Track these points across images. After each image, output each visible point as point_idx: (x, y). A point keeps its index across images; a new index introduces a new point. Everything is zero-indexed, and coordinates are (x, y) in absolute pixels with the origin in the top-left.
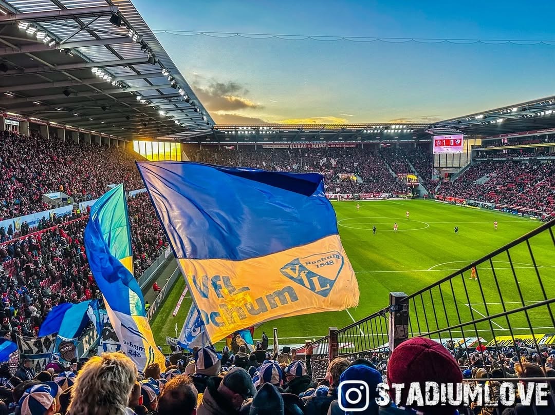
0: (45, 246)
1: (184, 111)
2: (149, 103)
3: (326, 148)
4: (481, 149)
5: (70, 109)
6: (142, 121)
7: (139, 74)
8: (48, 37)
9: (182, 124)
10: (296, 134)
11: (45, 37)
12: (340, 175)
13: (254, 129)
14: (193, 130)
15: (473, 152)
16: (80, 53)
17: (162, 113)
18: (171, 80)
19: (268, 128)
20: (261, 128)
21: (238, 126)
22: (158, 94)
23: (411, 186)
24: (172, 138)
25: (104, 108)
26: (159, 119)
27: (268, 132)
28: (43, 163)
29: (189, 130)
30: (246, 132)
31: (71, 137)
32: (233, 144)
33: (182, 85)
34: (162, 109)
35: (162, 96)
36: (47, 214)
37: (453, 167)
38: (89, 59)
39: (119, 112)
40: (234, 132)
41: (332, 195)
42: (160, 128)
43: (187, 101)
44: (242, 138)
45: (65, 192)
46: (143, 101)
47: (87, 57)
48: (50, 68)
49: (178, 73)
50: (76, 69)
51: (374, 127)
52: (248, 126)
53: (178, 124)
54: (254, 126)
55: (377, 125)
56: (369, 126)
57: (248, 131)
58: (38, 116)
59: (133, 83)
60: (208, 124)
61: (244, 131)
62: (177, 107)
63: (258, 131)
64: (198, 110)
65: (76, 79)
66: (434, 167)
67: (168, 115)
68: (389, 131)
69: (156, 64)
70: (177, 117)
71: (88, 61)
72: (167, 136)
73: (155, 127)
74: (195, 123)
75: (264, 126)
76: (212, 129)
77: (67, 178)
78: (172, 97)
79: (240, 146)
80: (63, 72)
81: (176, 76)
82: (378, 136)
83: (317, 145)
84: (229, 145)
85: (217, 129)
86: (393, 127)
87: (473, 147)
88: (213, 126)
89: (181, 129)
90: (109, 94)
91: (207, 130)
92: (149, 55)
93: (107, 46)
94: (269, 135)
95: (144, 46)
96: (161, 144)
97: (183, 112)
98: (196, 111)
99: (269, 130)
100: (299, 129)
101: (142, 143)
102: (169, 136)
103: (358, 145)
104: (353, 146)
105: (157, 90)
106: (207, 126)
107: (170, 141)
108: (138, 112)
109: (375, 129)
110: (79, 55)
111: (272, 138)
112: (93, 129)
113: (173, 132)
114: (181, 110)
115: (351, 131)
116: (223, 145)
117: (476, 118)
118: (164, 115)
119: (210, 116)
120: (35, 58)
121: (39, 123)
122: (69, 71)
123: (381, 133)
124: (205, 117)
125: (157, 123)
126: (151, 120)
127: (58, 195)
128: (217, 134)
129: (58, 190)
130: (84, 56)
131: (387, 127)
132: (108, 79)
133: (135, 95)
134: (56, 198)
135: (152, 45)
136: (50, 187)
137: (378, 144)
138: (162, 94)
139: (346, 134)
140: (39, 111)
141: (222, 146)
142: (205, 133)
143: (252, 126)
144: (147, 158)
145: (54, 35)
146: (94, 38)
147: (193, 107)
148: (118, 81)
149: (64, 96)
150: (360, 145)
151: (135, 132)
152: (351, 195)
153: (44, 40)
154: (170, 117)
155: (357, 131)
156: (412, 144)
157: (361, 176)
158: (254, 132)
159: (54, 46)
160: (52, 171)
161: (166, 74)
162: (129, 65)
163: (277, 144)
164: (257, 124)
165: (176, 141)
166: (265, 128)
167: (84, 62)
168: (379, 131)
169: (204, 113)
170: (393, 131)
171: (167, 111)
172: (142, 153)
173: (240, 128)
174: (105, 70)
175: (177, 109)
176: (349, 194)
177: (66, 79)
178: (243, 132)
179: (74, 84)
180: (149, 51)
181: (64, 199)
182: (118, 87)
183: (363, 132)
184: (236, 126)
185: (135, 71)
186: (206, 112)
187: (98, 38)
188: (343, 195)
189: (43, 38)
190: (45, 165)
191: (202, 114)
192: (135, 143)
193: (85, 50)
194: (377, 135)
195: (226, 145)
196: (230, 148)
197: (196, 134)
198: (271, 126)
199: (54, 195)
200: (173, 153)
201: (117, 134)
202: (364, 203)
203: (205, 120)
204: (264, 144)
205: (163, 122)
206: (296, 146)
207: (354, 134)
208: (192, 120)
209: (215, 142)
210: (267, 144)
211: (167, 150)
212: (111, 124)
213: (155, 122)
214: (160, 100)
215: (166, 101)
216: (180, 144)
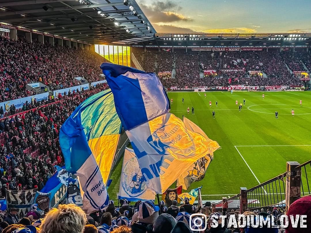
0: (28, 123)
1: (133, 22)
2: (107, 17)
3: (239, 51)
5: (48, 21)
6: (101, 30)
9: (131, 32)
10: (217, 40)
12: (250, 72)
13: (186, 37)
14: (139, 37)
17: (116, 24)
19: (196, 36)
20: (191, 36)
21: (174, 34)
22: (113, 9)
23: (304, 81)
24: (123, 43)
25: (73, 20)
26: (115, 28)
27: (196, 39)
28: (27, 61)
29: (137, 37)
30: (180, 39)
31: (48, 41)
32: (169, 48)
33: (132, 3)
34: (116, 21)
35: (117, 11)
36: (30, 99)
39: (84, 23)
40: (170, 39)
41: (243, 87)
42: (114, 35)
43: (136, 15)
44: (176, 43)
45: (43, 82)
46: (103, 15)
51: (276, 36)
52: (181, 34)
53: (129, 32)
54: (185, 34)
55: (279, 34)
56: (272, 35)
57: (181, 38)
58: (23, 25)
59: (96, 1)
60: (151, 32)
61: (178, 38)
62: (128, 19)
63: (188, 38)
64: (144, 22)
67: (121, 25)
68: (288, 39)
70: (128, 27)
72: (120, 41)
73: (111, 34)
74: (141, 31)
75: (193, 34)
76: (154, 36)
77: (45, 72)
78: (124, 12)
79: (175, 49)
82: (279, 43)
83: (233, 49)
84: (167, 49)
85: (157, 36)
86: (291, 36)
88: (154, 34)
89: (130, 36)
90: (77, 9)
91: (149, 37)
94: (197, 41)
96: (116, 47)
97: (132, 23)
98: (142, 22)
99: (197, 37)
100: (219, 37)
101: (101, 46)
102: (122, 41)
103: (264, 49)
104: (260, 50)
105: (113, 7)
106: (150, 34)
107: (122, 45)
108: (100, 23)
109: (277, 37)
111: (199, 43)
112: (65, 35)
113: (125, 38)
114: (131, 22)
115: (258, 39)
116: (162, 48)
118: (118, 25)
119: (152, 27)
121: (25, 30)
123: (282, 40)
124: (149, 27)
125: (113, 31)
126: (108, 29)
127: (38, 84)
128: (157, 41)
129: (38, 81)
131: (286, 36)
133: (96, 10)
134: (36, 87)
136: (33, 79)
137: (279, 49)
138: (117, 9)
139: (255, 40)
140: (25, 21)
141: (161, 49)
142: (149, 39)
143: (184, 34)
144: (105, 58)
147: (140, 20)
149: (43, 10)
150: (266, 49)
151: (96, 38)
152: (258, 87)
154: (122, 27)
155: (264, 39)
156: (305, 49)
157: (265, 73)
158: (185, 39)
160: (34, 67)
163: (203, 48)
164: (188, 33)
165: (127, 45)
166: (194, 36)
168: (280, 39)
169: (148, 24)
170: (290, 39)
171: (121, 22)
172: (101, 54)
173: (175, 36)
175: (128, 21)
176: (256, 87)
178: (177, 39)
179: (51, 2)
181: (42, 88)
182: (84, 4)
183: (268, 39)
184: (171, 34)
186: (150, 23)
188: (252, 87)
190: (28, 62)
191: (146, 25)
192: (96, 46)
194: (278, 41)
195: (164, 48)
196: (167, 50)
197: (141, 40)
198: (198, 34)
199: (35, 85)
200: (125, 54)
201: (82, 39)
202: (268, 93)
203: (149, 29)
204: (193, 48)
205: (117, 31)
206: (217, 49)
207: (261, 41)
208: (139, 29)
209: (156, 46)
210: (195, 48)
211: (120, 52)
212: (78, 32)
213: (111, 31)
214: (115, 14)
215: (120, 14)
216: (129, 47)
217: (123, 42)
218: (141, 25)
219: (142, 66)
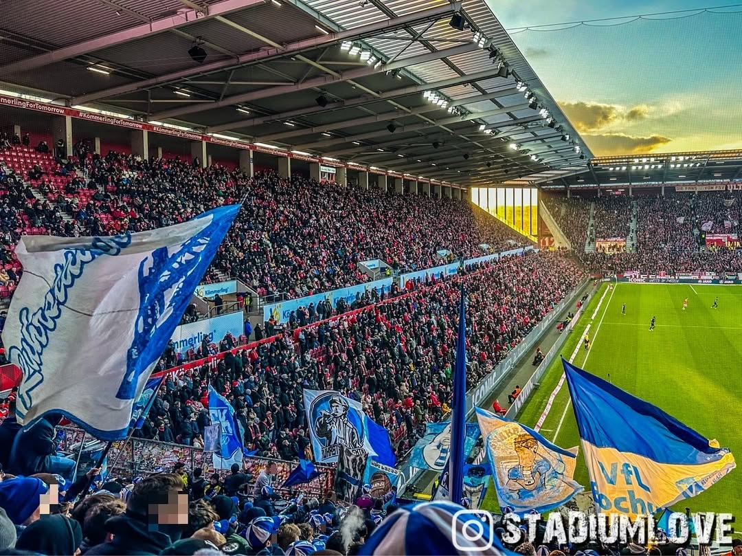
0: (359, 331)
1: (546, 140)
2: (496, 134)
5: (394, 149)
6: (484, 159)
7: (484, 93)
8: (373, 57)
9: (541, 160)
10: (740, 165)
11: (370, 58)
13: (661, 162)
14: (557, 168)
16: (410, 73)
17: (513, 147)
18: (530, 97)
19: (687, 158)
20: (674, 159)
21: (633, 158)
22: (508, 118)
24: (525, 182)
25: (436, 145)
26: (508, 155)
27: (686, 165)
28: (361, 221)
29: (551, 168)
30: (647, 167)
31: (393, 185)
32: (623, 187)
33: (545, 102)
34: (513, 140)
35: (516, 122)
36: (362, 289)
38: (421, 80)
39: (455, 149)
40: (624, 168)
43: (552, 125)
44: (638, 176)
45: (384, 259)
46: (488, 132)
47: (418, 78)
48: (375, 97)
49: (541, 86)
50: (405, 95)
52: (650, 157)
53: (536, 160)
54: (660, 157)
57: (650, 164)
58: (356, 160)
59: (476, 107)
60: (582, 157)
61: (643, 165)
62: (536, 135)
63: (668, 163)
64: (568, 136)
65: (404, 108)
67: (522, 148)
69: (509, 76)
70: (535, 152)
71: (419, 82)
72: (519, 179)
73: (502, 167)
74: (562, 157)
75: (678, 156)
77: (388, 241)
78: (529, 122)
79: (635, 190)
80: (389, 101)
81: (537, 91)
84: (616, 189)
85: (596, 164)
88: (589, 160)
89: (539, 168)
90: (443, 126)
91: (581, 167)
92: (500, 65)
93: (444, 59)
94: (688, 168)
95: (494, 53)
96: (510, 191)
97: (544, 142)
98: (564, 139)
99: (688, 161)
101: (483, 190)
102: (522, 179)
105: (509, 114)
106: (581, 161)
107: (522, 186)
108: (481, 148)
110: (409, 75)
111: (694, 174)
112: (420, 173)
113: (528, 173)
114: (542, 140)
116: (606, 188)
118: (516, 148)
119: (585, 145)
120: (358, 85)
121: (358, 168)
122: (395, 99)
124: (577, 148)
125: (506, 161)
126: (497, 157)
127: (376, 263)
128: (596, 174)
129: (376, 257)
130: (415, 76)
132: (443, 104)
133: (477, 124)
134: (373, 267)
135: (505, 51)
136: (370, 253)
138: (515, 119)
140: (358, 153)
141: (603, 190)
142: (576, 171)
143: (657, 157)
144: (490, 213)
145: (380, 53)
146: (428, 51)
147: (560, 134)
148: (456, 107)
149: (387, 132)
151: (474, 175)
153: (368, 62)
154: (524, 151)
158: (660, 166)
159: (380, 67)
160: (370, 231)
161: (523, 89)
162: (471, 82)
163: (703, 184)
164: (666, 152)
165: (531, 186)
166: (681, 158)
167: (415, 84)
169: (577, 142)
172: (483, 206)
173: (636, 161)
174: (439, 92)
175: (536, 138)
177: (392, 110)
178: (640, 167)
179: (401, 116)
180: (500, 60)
181: (383, 270)
182: (455, 115)
184: (627, 158)
185: (479, 89)
186: (580, 139)
187: (433, 50)
189: (368, 59)
190: (362, 224)
191: (573, 143)
192: (474, 190)
193: (417, 69)
195: (611, 188)
196: (617, 193)
197: (562, 174)
198: (692, 155)
199: (370, 264)
200: (526, 204)
201: (450, 180)
203: (577, 152)
204: (678, 185)
205: (514, 159)
206: (740, 185)
208: (557, 152)
209: (592, 185)
210: (684, 185)
212: (444, 166)
213: (502, 160)
214: (512, 127)
215: (520, 128)
216: (537, 189)
217: (524, 180)
218: (561, 145)
219: (560, 227)
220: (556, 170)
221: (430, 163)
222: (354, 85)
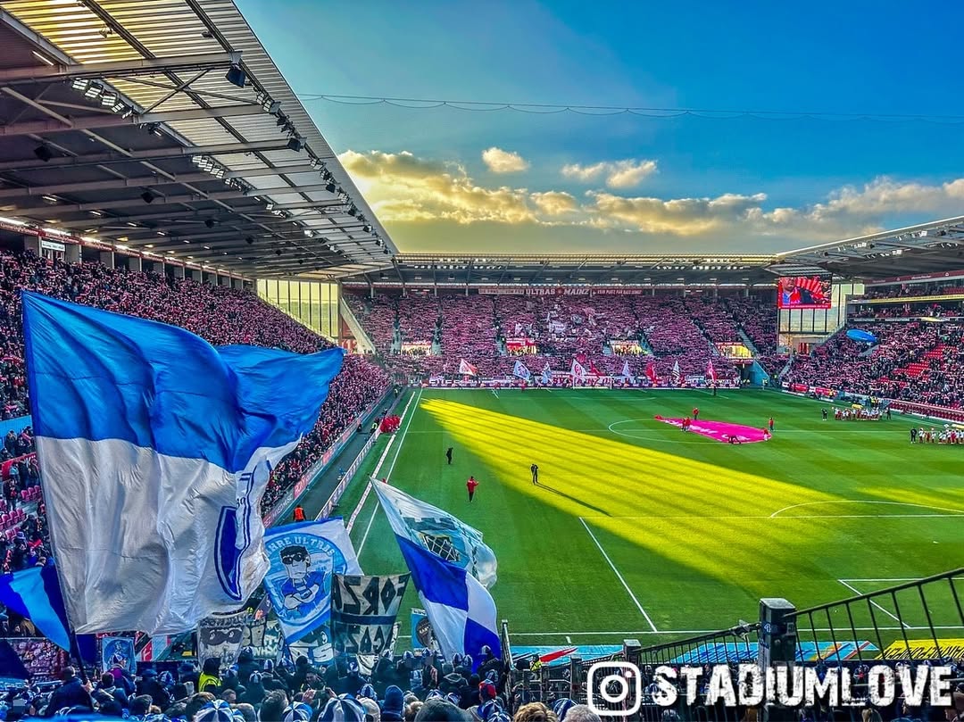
1: (346, 229)
2: (287, 217)
3: (588, 295)
4: (864, 302)
5: (153, 224)
6: (272, 245)
7: (271, 166)
8: (120, 104)
9: (341, 251)
10: (537, 271)
11: (116, 104)
12: (613, 343)
13: (465, 262)
14: (359, 262)
15: (848, 306)
16: (172, 129)
17: (308, 233)
18: (326, 178)
19: (489, 260)
20: (477, 260)
21: (437, 257)
22: (301, 200)
23: (739, 365)
24: (323, 276)
25: (209, 223)
26: (303, 242)
27: (488, 267)
29: (354, 262)
30: (451, 267)
31: (151, 270)
32: (427, 287)
33: (343, 186)
34: (308, 226)
35: (309, 204)
37: (813, 333)
38: (188, 141)
39: (236, 230)
40: (429, 267)
41: (598, 377)
42: (304, 259)
43: (352, 213)
44: (444, 276)
46: (277, 213)
47: (185, 138)
48: (122, 155)
49: (338, 166)
50: (165, 158)
51: (675, 260)
52: (454, 257)
53: (335, 251)
54: (464, 257)
55: (680, 257)
56: (665, 259)
57: (455, 265)
58: (96, 235)
59: (261, 182)
60: (386, 252)
61: (448, 265)
62: (334, 223)
63: (471, 264)
64: (370, 227)
65: (165, 174)
66: (780, 333)
67: (318, 237)
68: (701, 268)
69: (301, 150)
70: (333, 241)
71: (187, 144)
72: (316, 272)
73: (296, 256)
74: (365, 250)
75: (482, 257)
76: (394, 260)
78: (326, 206)
79: (441, 290)
80: (145, 163)
81: (334, 172)
82: (681, 277)
83: (574, 290)
84: (421, 289)
85: (400, 261)
86: (708, 261)
87: (849, 298)
88: (394, 256)
89: (339, 260)
90: (219, 200)
91: (385, 262)
92: (290, 135)
93: (219, 119)
94: (491, 272)
95: (282, 120)
96: (305, 285)
97: (344, 231)
98: (366, 229)
99: (490, 263)
100: (542, 262)
101: (272, 283)
102: (320, 272)
103: (645, 291)
104: (637, 292)
105: (302, 194)
106: (384, 256)
107: (321, 281)
108: (268, 231)
109: (676, 264)
110: (172, 133)
111: (496, 277)
112: (189, 258)
113: (326, 265)
114: (341, 228)
115: (633, 268)
116: (411, 287)
117: (856, 247)
118: (311, 236)
119: (389, 239)
120: (99, 138)
121: (99, 247)
122: (154, 160)
123: (687, 271)
124: (380, 241)
125: (300, 250)
128: (401, 271)
130: (180, 135)
132: (218, 174)
133: (263, 202)
135: (295, 119)
137: (680, 290)
138: (310, 201)
139: (625, 271)
140: (100, 226)
141: (409, 290)
142: (380, 267)
143: (461, 257)
144: (282, 310)
145: (131, 100)
146: (198, 106)
147: (362, 224)
148: (235, 179)
149: (142, 202)
150: (649, 290)
151: (261, 264)
153: (113, 109)
154: (321, 240)
155: (644, 268)
156: (741, 291)
157: (650, 346)
158: (464, 267)
159: (130, 118)
161: (319, 167)
162: (254, 150)
163: (504, 288)
164: (470, 253)
165: (331, 281)
166: (484, 260)
167: (181, 146)
168: (683, 268)
169: (380, 234)
170: (707, 268)
171: (317, 230)
172: (272, 300)
173: (441, 260)
174: (213, 159)
175: (334, 226)
177: (148, 174)
178: (445, 267)
179: (161, 183)
180: (289, 129)
182: (235, 189)
183: (654, 269)
184: (433, 257)
185: (265, 160)
186: (383, 231)
187: (205, 107)
188: (618, 378)
189: (112, 105)
191: (376, 235)
192: (262, 283)
193: (182, 126)
194: (679, 273)
195: (416, 287)
196: (422, 293)
197: (364, 270)
198: (494, 257)
200: (325, 301)
201: (228, 268)
202: (654, 393)
203: (380, 245)
204: (480, 287)
205: (309, 248)
206: (537, 290)
207: (637, 273)
208: (359, 244)
209: (397, 284)
210: (487, 287)
211: (315, 296)
212: (221, 251)
213: (295, 248)
214: (305, 210)
215: (316, 212)
216: (336, 285)
217: (322, 273)
218: (362, 236)
219: (364, 329)
220: (357, 264)
221: (202, 245)
222: (93, 137)
